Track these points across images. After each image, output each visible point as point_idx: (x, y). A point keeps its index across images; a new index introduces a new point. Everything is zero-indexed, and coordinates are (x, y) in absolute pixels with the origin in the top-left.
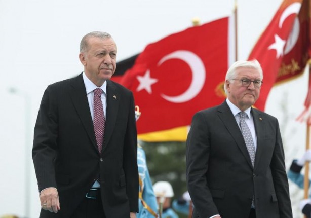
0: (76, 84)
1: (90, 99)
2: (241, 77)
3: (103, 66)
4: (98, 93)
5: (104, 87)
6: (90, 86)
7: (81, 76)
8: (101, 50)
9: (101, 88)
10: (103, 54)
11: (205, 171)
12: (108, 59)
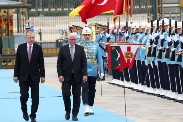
0: (25, 45)
1: (28, 49)
2: (70, 38)
3: (31, 41)
4: (30, 47)
5: (32, 46)
6: (28, 46)
7: (27, 43)
8: (30, 37)
9: (31, 46)
10: (31, 38)
11: (61, 63)
12: (32, 39)
